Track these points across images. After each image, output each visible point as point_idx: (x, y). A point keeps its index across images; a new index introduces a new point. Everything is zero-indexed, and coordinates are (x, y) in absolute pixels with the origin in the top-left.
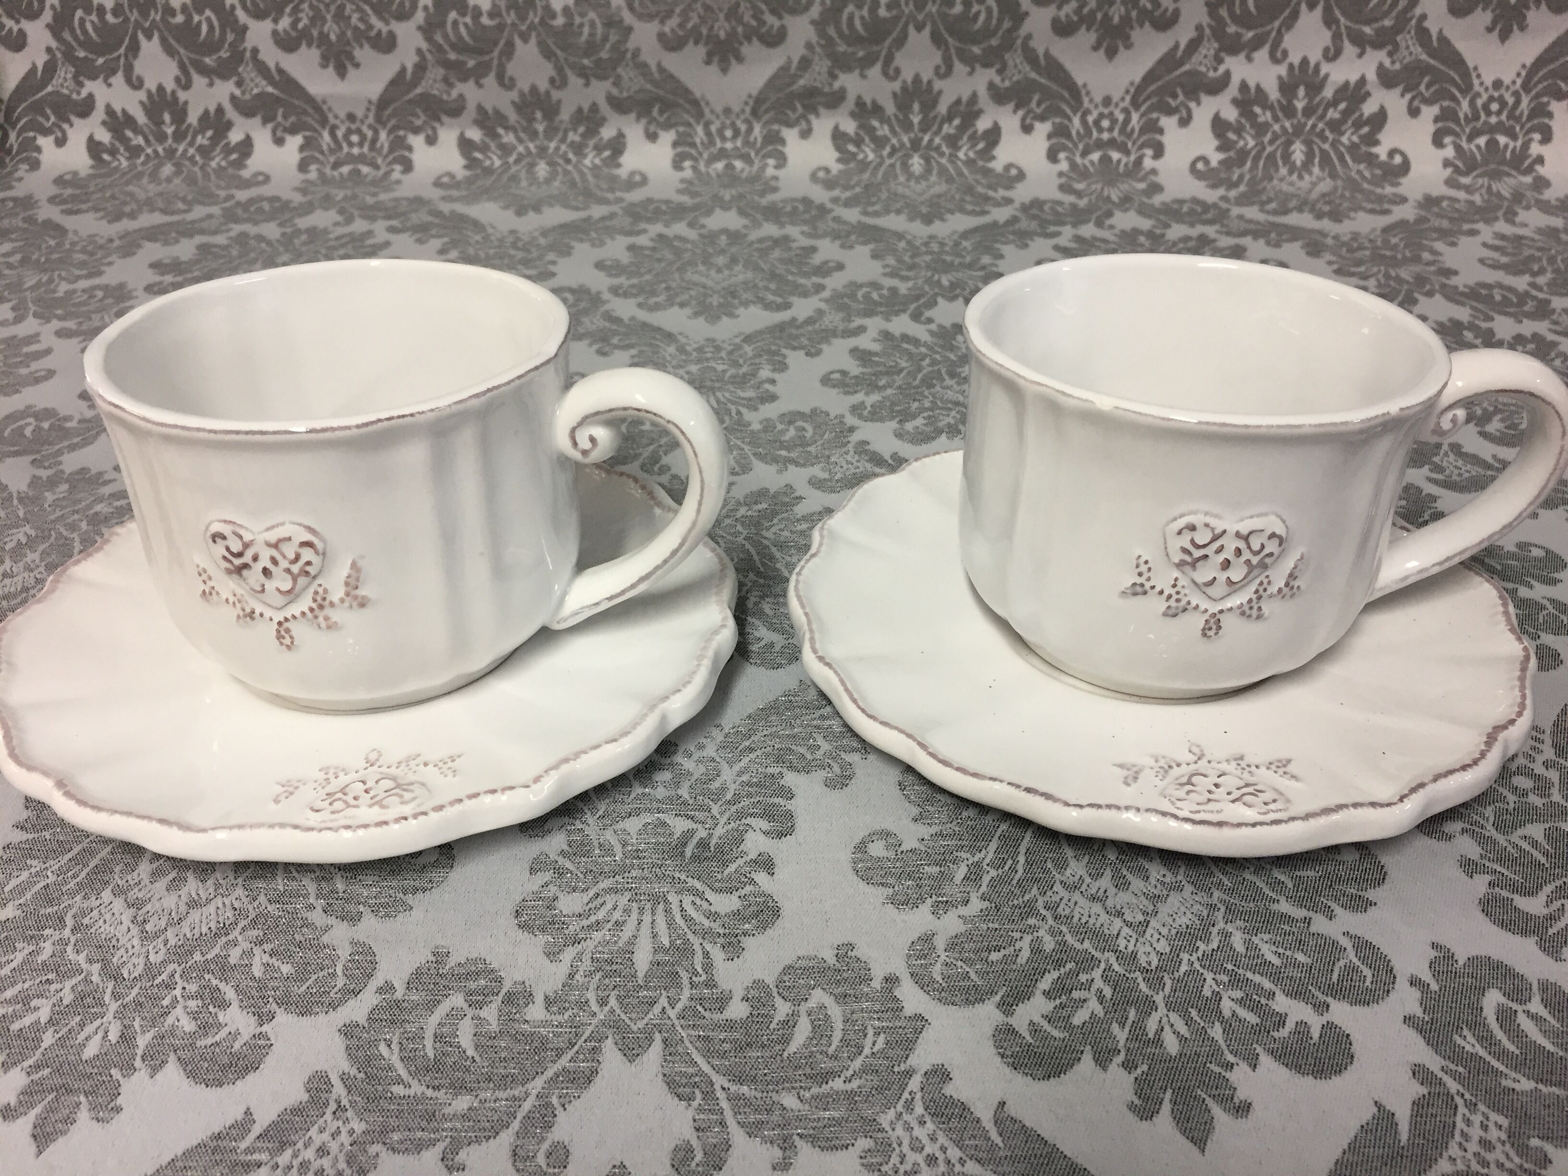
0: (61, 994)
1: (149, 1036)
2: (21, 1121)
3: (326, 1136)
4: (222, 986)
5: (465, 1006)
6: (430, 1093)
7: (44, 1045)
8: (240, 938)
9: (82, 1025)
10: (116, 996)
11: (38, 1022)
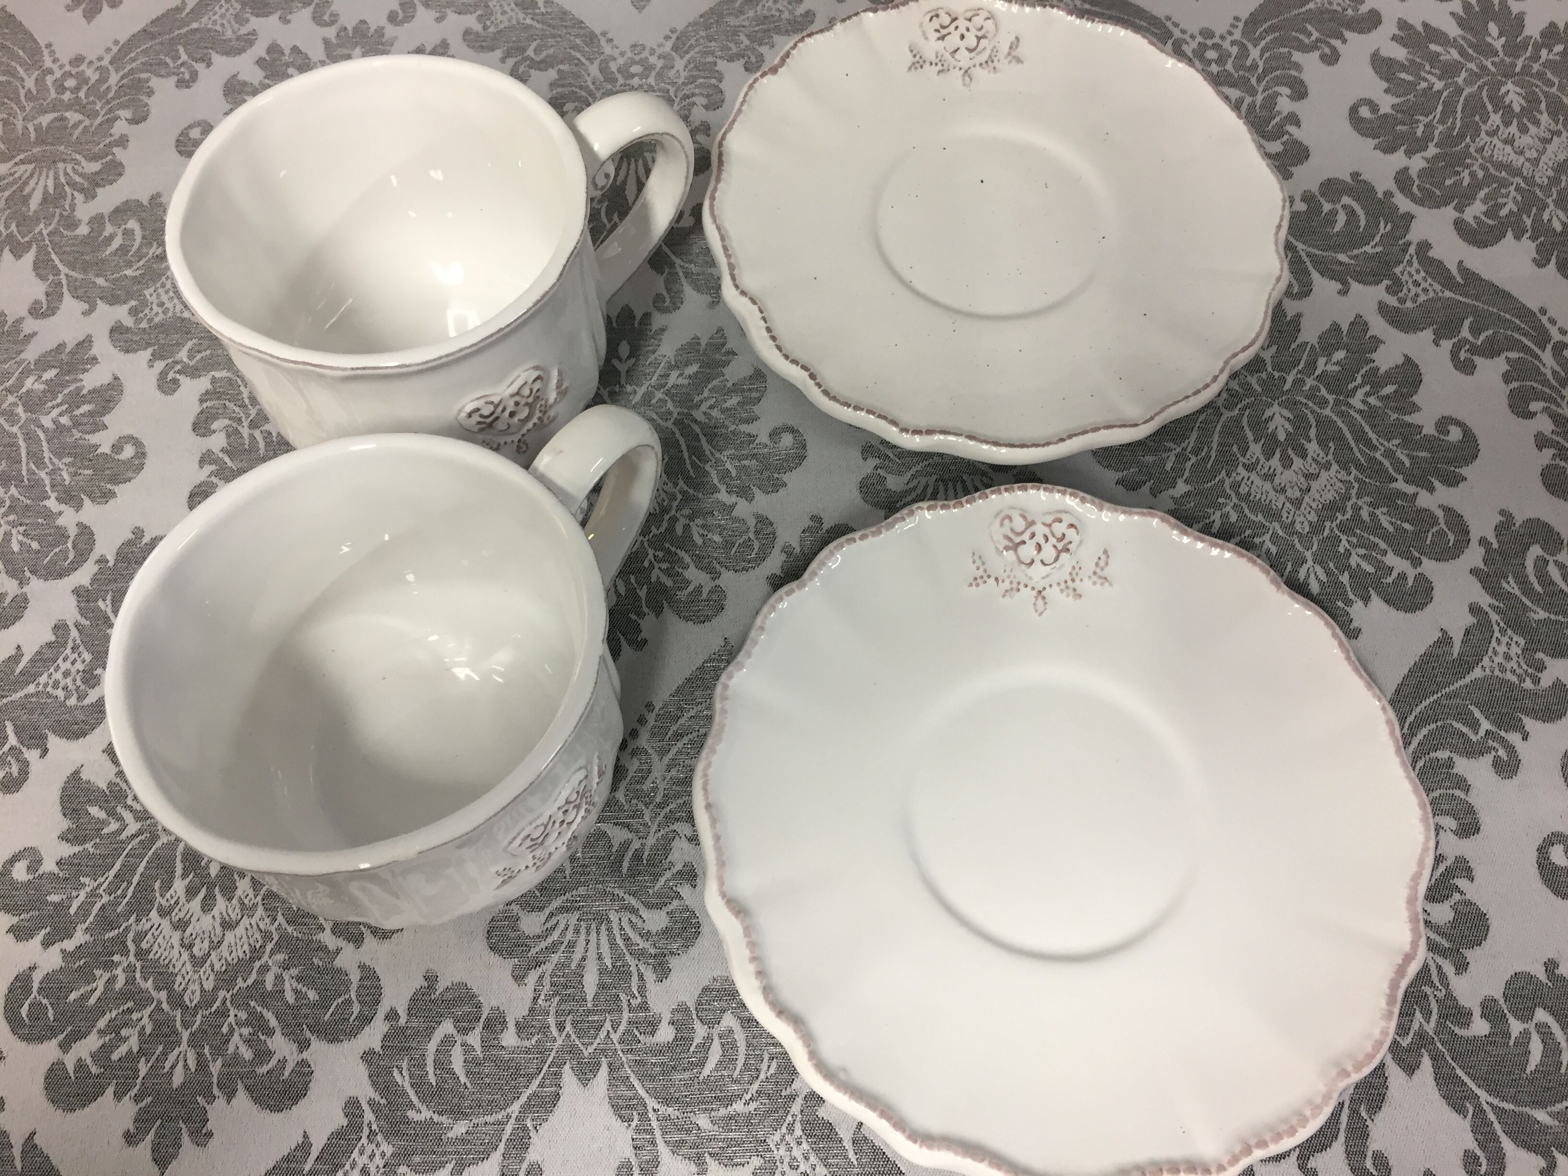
0: (142, 1023)
1: (219, 1063)
2: (142, 1145)
3: (365, 1159)
4: (265, 1012)
5: (455, 1032)
6: (436, 1118)
7: (142, 1074)
8: (270, 963)
9: (165, 1054)
10: (186, 1025)
11: (130, 1051)
